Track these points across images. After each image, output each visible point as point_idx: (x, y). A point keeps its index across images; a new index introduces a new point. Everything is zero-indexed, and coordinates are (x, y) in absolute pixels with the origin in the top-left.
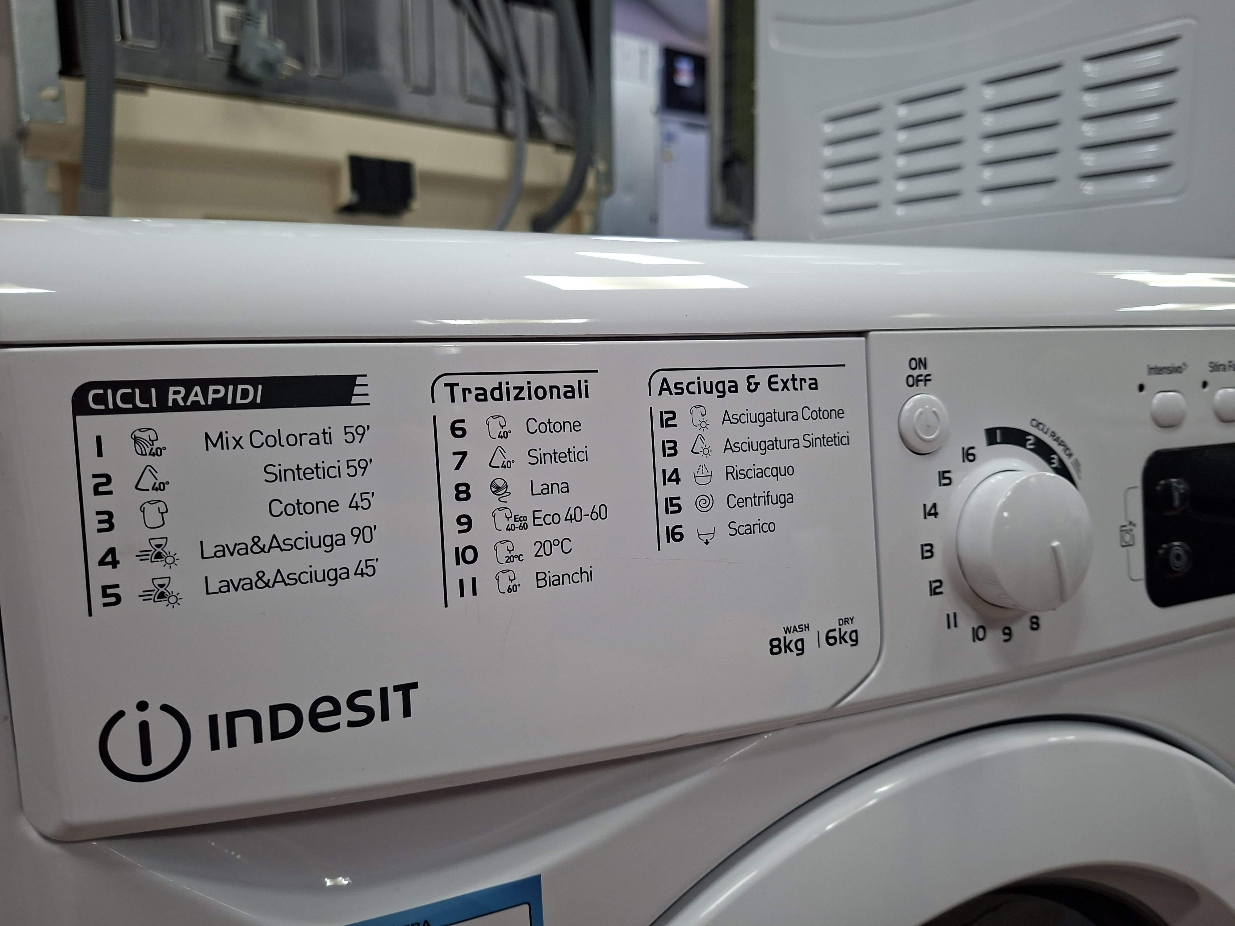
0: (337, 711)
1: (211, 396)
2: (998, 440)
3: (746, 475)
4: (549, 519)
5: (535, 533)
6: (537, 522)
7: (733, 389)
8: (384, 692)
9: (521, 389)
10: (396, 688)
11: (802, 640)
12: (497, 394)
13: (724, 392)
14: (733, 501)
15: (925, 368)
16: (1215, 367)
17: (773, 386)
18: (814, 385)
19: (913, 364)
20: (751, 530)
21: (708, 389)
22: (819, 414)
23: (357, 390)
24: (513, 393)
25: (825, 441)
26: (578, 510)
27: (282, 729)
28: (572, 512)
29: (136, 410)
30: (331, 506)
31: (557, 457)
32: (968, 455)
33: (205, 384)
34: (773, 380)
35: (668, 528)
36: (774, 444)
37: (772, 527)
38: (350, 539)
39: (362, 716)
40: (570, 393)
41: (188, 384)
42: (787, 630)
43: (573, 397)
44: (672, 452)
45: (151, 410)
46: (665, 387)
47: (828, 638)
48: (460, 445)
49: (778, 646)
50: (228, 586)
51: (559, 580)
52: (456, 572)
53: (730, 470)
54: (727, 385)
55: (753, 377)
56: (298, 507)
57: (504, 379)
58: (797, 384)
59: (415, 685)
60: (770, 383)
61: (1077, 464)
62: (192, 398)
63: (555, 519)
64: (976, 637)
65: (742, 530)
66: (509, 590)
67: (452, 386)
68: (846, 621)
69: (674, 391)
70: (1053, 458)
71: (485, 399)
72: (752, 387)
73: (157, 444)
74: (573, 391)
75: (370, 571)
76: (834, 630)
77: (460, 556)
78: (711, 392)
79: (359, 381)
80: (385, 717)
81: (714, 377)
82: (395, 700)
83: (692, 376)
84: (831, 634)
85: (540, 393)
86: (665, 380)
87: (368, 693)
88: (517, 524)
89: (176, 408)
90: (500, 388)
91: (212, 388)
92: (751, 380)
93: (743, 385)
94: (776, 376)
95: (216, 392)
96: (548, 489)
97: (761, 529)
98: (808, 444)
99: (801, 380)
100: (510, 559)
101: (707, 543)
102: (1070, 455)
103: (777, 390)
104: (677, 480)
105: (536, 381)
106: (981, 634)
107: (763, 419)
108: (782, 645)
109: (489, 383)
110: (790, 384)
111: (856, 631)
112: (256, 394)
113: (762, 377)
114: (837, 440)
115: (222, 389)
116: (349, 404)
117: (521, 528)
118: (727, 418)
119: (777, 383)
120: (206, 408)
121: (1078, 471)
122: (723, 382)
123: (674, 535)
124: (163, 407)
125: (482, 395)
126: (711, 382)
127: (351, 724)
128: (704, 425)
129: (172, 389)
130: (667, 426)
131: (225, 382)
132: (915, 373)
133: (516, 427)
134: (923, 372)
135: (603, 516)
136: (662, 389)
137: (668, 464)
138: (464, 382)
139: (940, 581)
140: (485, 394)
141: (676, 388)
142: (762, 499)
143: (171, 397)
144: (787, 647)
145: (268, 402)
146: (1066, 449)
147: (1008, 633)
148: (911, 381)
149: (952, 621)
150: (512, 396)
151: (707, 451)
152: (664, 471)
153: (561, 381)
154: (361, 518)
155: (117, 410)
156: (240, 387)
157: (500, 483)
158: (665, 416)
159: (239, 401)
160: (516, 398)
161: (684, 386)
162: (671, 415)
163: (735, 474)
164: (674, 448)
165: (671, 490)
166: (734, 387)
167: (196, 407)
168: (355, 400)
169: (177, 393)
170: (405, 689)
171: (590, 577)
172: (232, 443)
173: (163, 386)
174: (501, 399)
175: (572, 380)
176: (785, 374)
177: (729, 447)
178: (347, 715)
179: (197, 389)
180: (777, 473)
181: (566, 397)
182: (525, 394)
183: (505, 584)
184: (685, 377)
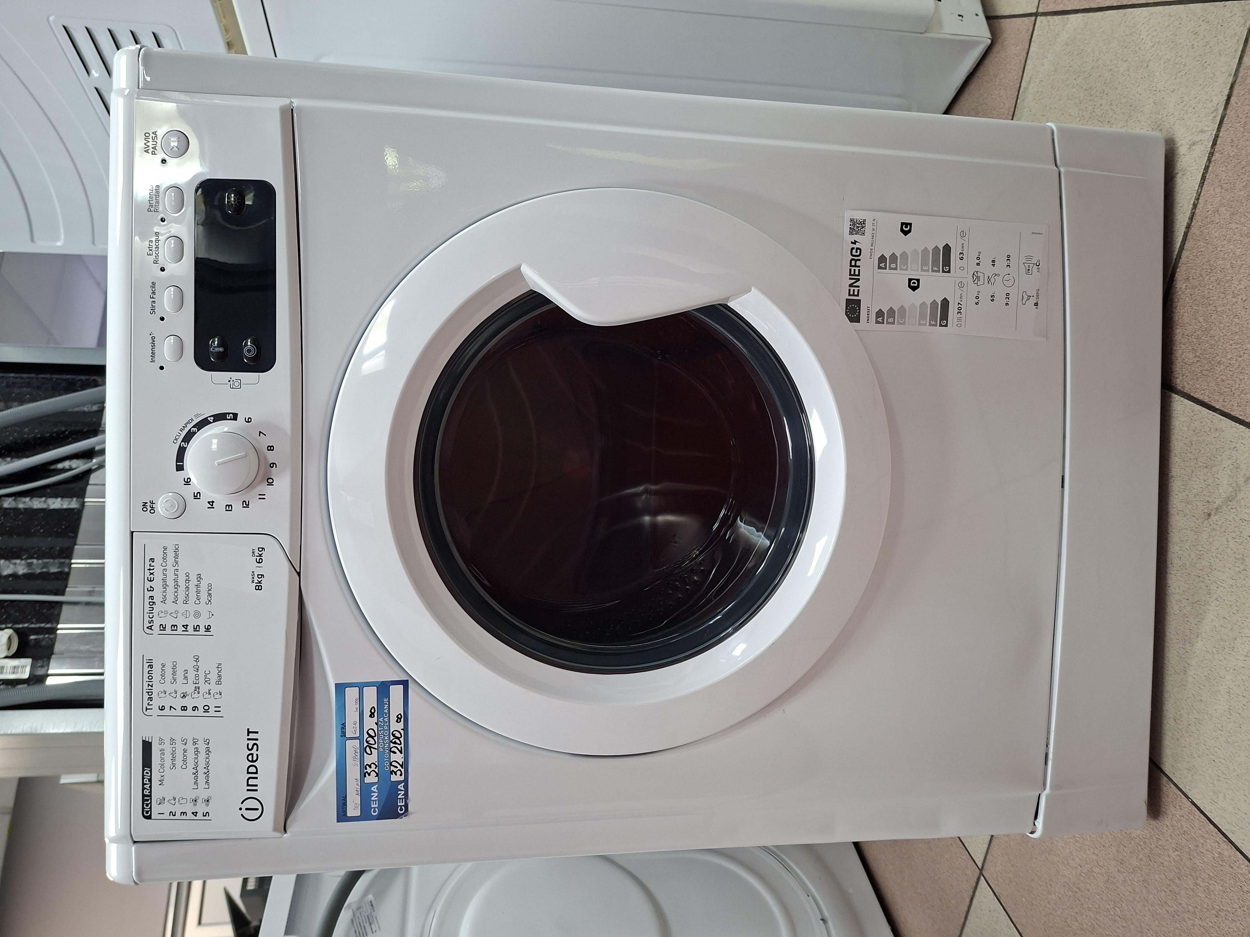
0: (252, 754)
1: (147, 782)
2: (182, 464)
3: (188, 595)
4: (197, 678)
5: (201, 684)
6: (197, 683)
7: (152, 598)
8: (248, 739)
9: (149, 685)
10: (248, 735)
11: (258, 575)
12: (150, 694)
13: (153, 602)
14: (197, 602)
15: (146, 503)
16: (153, 310)
17: (152, 579)
18: (152, 560)
19: (145, 509)
20: (210, 595)
21: (152, 609)
22: (164, 559)
23: (147, 740)
24: (150, 688)
25: (176, 556)
26: (195, 667)
27: (255, 771)
28: (195, 669)
29: (151, 803)
30: (185, 751)
31: (174, 673)
32: (187, 482)
33: (143, 784)
34: (149, 579)
35: (205, 631)
36: (176, 581)
37: (210, 585)
38: (196, 746)
39: (255, 746)
40: (151, 666)
41: (143, 789)
42: (253, 582)
43: (152, 665)
44: (175, 627)
45: (151, 799)
46: (150, 628)
47: (259, 563)
48: (167, 708)
49: (259, 586)
50: (207, 782)
51: (220, 676)
52: (212, 712)
53: (185, 602)
54: (151, 601)
55: (148, 589)
56: (184, 761)
57: (145, 691)
58: (152, 568)
59: (248, 729)
60: (151, 581)
61: (197, 416)
62: (148, 788)
63: (197, 676)
64: (270, 484)
65: (210, 599)
66: (221, 695)
67: (147, 709)
68: (253, 553)
69: (151, 624)
70: (193, 430)
71: (152, 698)
72: (152, 589)
73: (161, 798)
74: (150, 665)
75: (208, 741)
76: (256, 559)
77: (206, 711)
78: (153, 608)
79: (144, 739)
80: (257, 740)
81: (147, 606)
82: (252, 736)
83: (146, 616)
84: (258, 561)
85: (150, 678)
86: (147, 628)
87: (248, 744)
88: (198, 690)
89: (150, 792)
90: (148, 692)
91: (145, 782)
92: (149, 590)
93: (151, 594)
94: (148, 578)
95: (146, 781)
96: (186, 678)
97: (210, 590)
98: (177, 565)
99: (150, 566)
100: (210, 694)
101: (213, 615)
102: (192, 420)
103: (154, 578)
104: (187, 626)
105: (146, 679)
106: (270, 481)
107: (165, 586)
108: (259, 584)
109: (146, 696)
110: (152, 572)
111: (259, 548)
112: (147, 770)
113: (148, 584)
114: (176, 551)
115: (145, 780)
116: (151, 743)
117: (199, 689)
118: (164, 602)
119: (151, 578)
120: (151, 784)
121: (200, 415)
122: (150, 602)
123: (208, 629)
124: (150, 796)
125: (150, 699)
126: (150, 608)
127: (257, 750)
128: (166, 612)
129: (145, 793)
130: (165, 628)
131: (143, 779)
132: (149, 509)
133: (162, 688)
134: (148, 504)
135: (197, 657)
136: (151, 629)
137: (180, 629)
138: (145, 705)
139: (243, 502)
140: (150, 698)
141: (151, 623)
142: (198, 589)
143: (147, 793)
144: (260, 582)
145: (150, 766)
146: (189, 422)
147: (272, 465)
148: (152, 511)
149: (262, 497)
150: (151, 688)
151: (177, 612)
152: (183, 631)
153: (146, 670)
154: (190, 742)
155: (151, 808)
156: (145, 774)
157: (182, 695)
158: (162, 629)
159: (149, 775)
160: (152, 686)
161: (150, 619)
162: (161, 626)
163: (187, 600)
164: (174, 626)
165: (191, 628)
166: (151, 597)
167: (150, 787)
168: (150, 741)
169: (146, 792)
170: (249, 732)
171: (220, 664)
172: (162, 778)
173: (144, 796)
174: (152, 692)
175: (146, 665)
176: (147, 573)
177: (175, 602)
178: (254, 751)
179: (145, 786)
180: (187, 581)
181: (152, 668)
182: (150, 684)
183: (218, 696)
184: (147, 619)
